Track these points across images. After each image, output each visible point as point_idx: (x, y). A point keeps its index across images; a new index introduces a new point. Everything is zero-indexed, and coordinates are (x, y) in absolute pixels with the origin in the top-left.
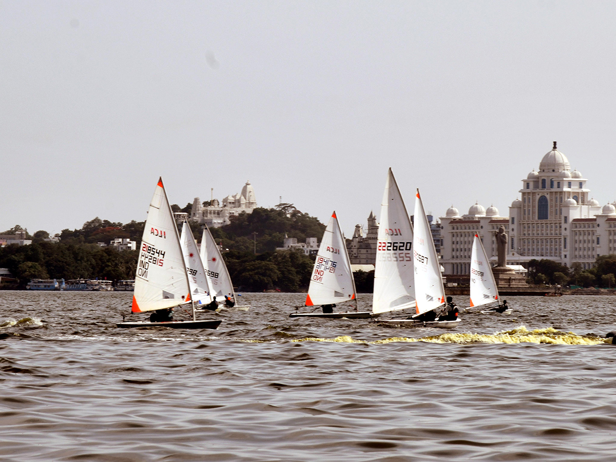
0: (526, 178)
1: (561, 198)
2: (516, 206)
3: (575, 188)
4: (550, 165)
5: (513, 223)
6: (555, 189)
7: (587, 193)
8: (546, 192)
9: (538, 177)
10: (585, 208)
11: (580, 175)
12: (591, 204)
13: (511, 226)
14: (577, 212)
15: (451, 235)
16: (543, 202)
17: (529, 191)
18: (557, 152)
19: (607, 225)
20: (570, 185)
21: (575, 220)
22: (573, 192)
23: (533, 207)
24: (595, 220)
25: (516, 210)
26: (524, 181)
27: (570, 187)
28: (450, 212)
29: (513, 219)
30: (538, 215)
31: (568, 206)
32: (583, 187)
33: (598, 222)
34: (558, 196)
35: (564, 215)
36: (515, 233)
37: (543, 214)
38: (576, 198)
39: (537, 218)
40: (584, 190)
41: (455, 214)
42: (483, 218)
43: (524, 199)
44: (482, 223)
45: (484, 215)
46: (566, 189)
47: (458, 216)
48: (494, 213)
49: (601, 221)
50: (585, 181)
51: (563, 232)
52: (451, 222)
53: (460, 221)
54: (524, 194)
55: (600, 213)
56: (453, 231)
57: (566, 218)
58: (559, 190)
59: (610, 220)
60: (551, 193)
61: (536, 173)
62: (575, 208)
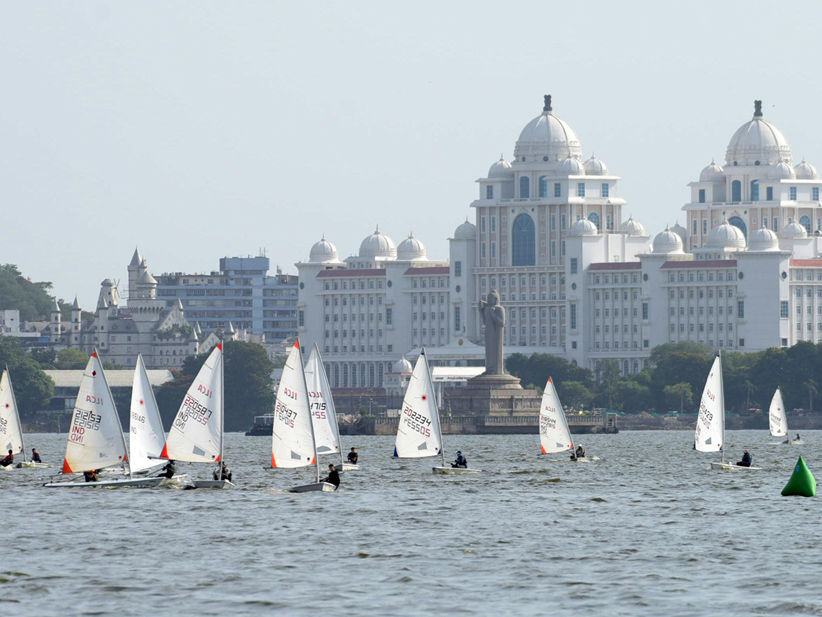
0: (485, 176)
1: (563, 219)
2: (464, 237)
3: (593, 196)
4: (537, 147)
5: (458, 273)
6: (550, 199)
7: (620, 206)
8: (529, 206)
9: (511, 174)
10: (615, 239)
11: (604, 167)
12: (628, 231)
13: (454, 281)
14: (599, 249)
15: (321, 302)
16: (524, 227)
17: (491, 203)
18: (552, 119)
19: (665, 277)
20: (581, 189)
21: (594, 266)
22: (589, 206)
23: (502, 238)
24: (638, 265)
25: (463, 246)
26: (481, 181)
27: (581, 193)
28: (319, 251)
29: (458, 265)
30: (514, 256)
31: (578, 235)
32: (610, 191)
33: (644, 270)
34: (557, 214)
35: (569, 255)
36: (463, 295)
37: (524, 252)
38: (595, 218)
39: (510, 262)
40: (613, 200)
41: (328, 254)
42: (392, 263)
43: (481, 221)
44: (388, 277)
45: (393, 257)
46: (573, 199)
47: (336, 261)
48: (417, 252)
49: (651, 269)
50: (615, 181)
51: (569, 293)
52: (322, 274)
53: (340, 271)
54: (480, 210)
55: (649, 248)
56: (326, 292)
57: (575, 263)
58: (558, 201)
59: (671, 265)
60: (542, 207)
61: (508, 163)
62: (595, 239)
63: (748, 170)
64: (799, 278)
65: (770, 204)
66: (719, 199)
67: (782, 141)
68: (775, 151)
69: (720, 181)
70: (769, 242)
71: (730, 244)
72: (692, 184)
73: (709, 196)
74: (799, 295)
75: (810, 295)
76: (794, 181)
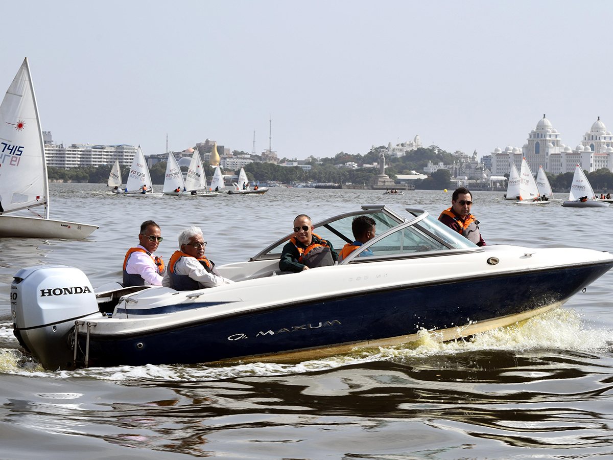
0: (530, 133)
1: (546, 143)
2: (525, 147)
3: (553, 138)
4: (541, 127)
5: (524, 155)
6: (543, 138)
7: (560, 140)
8: (538, 140)
9: (535, 132)
10: (557, 148)
11: (556, 131)
12: (562, 146)
14: (553, 150)
15: (496, 162)
16: (537, 144)
17: (531, 139)
18: (545, 120)
19: (566, 157)
20: (550, 136)
21: (551, 154)
22: (552, 140)
23: (533, 147)
25: (525, 149)
26: (529, 134)
27: (550, 137)
28: (497, 150)
29: (524, 153)
30: (536, 151)
31: (548, 147)
33: (561, 155)
34: (544, 142)
35: (546, 151)
37: (537, 151)
38: (553, 143)
39: (534, 153)
40: (558, 139)
41: (499, 151)
42: (511, 153)
43: (529, 143)
44: (509, 156)
45: (511, 152)
46: (548, 138)
47: (500, 152)
48: (516, 150)
49: (563, 155)
50: (559, 134)
51: (546, 161)
52: (497, 155)
53: (501, 154)
54: (529, 141)
55: (563, 151)
56: (497, 159)
57: (547, 153)
58: (544, 139)
59: (567, 154)
60: (541, 140)
61: (535, 130)
62: (552, 148)
63: (595, 133)
64: (596, 158)
65: (599, 141)
66: (589, 139)
67: (604, 126)
68: (602, 129)
69: (589, 135)
70: (588, 149)
71: (580, 149)
72: (583, 136)
73: (587, 139)
74: (596, 162)
75: (598, 162)
76: (605, 135)
